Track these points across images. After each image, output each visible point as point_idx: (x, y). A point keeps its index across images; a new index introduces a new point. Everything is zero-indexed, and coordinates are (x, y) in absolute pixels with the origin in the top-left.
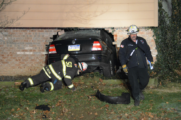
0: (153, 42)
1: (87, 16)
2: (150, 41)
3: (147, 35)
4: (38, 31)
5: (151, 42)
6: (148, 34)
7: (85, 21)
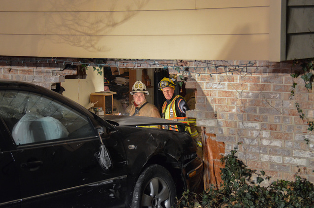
0: (293, 117)
1: (93, 24)
2: (286, 112)
3: (278, 96)
4: (22, 71)
5: (288, 118)
6: (280, 90)
7: (88, 38)
